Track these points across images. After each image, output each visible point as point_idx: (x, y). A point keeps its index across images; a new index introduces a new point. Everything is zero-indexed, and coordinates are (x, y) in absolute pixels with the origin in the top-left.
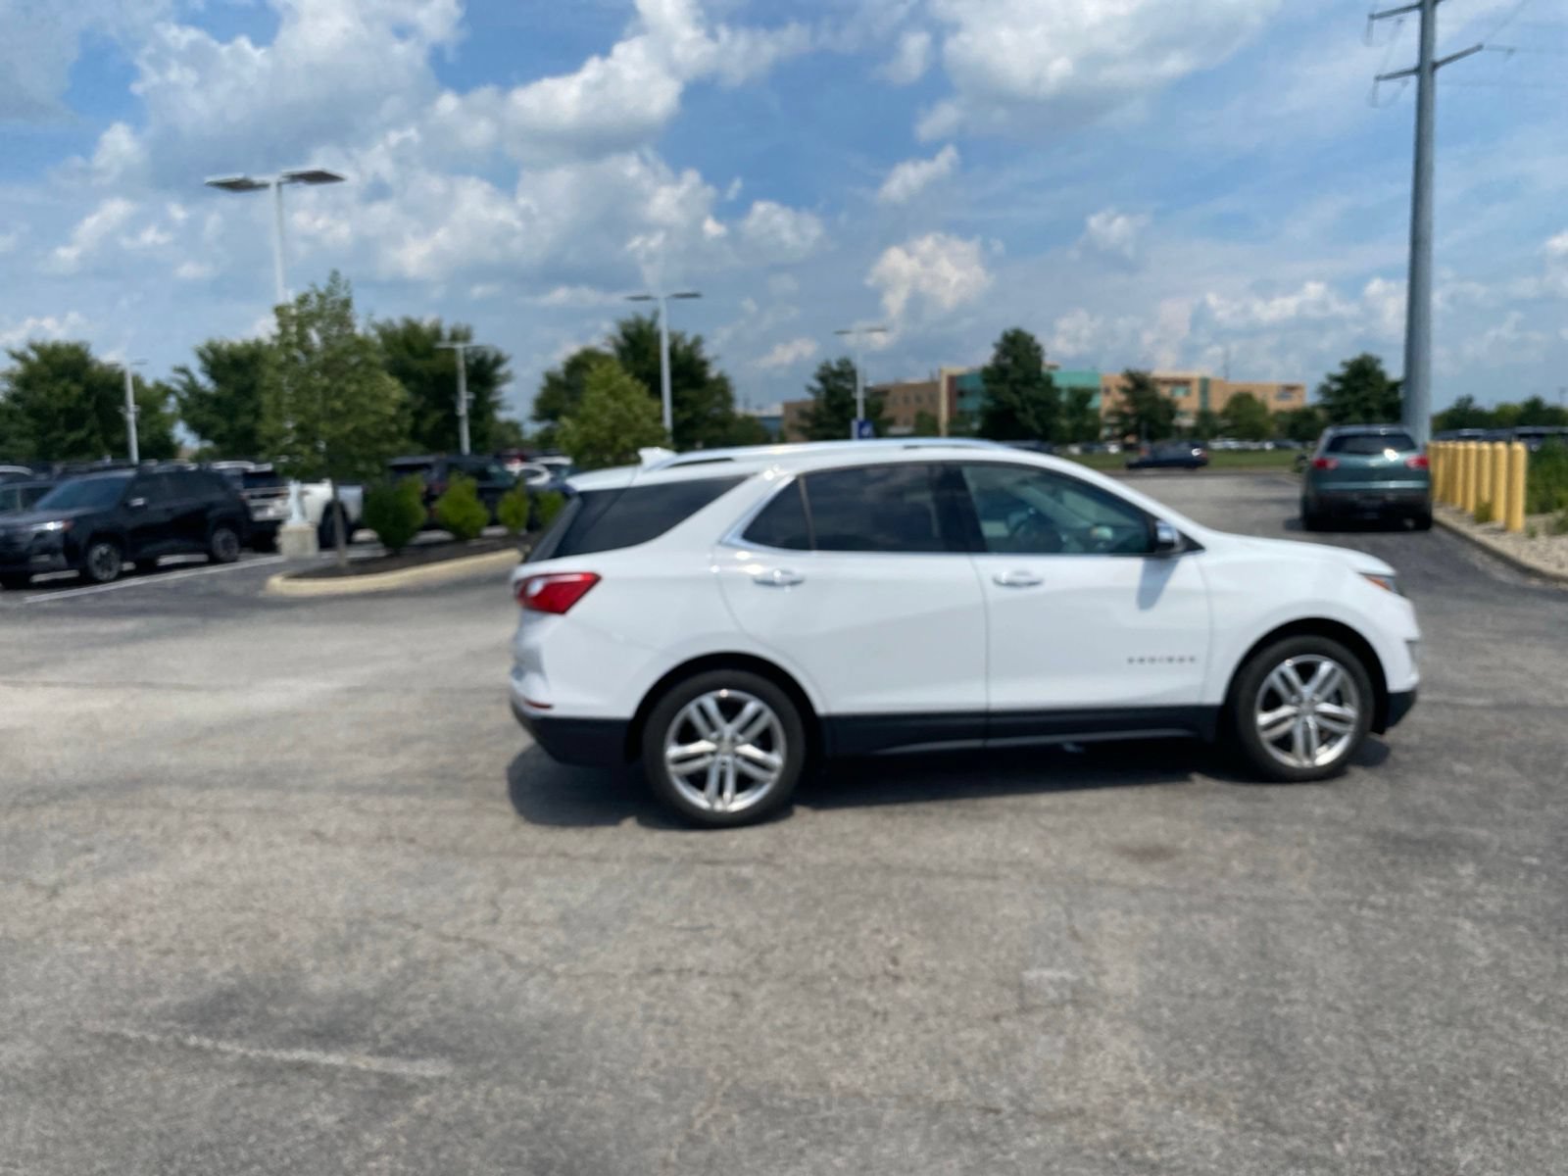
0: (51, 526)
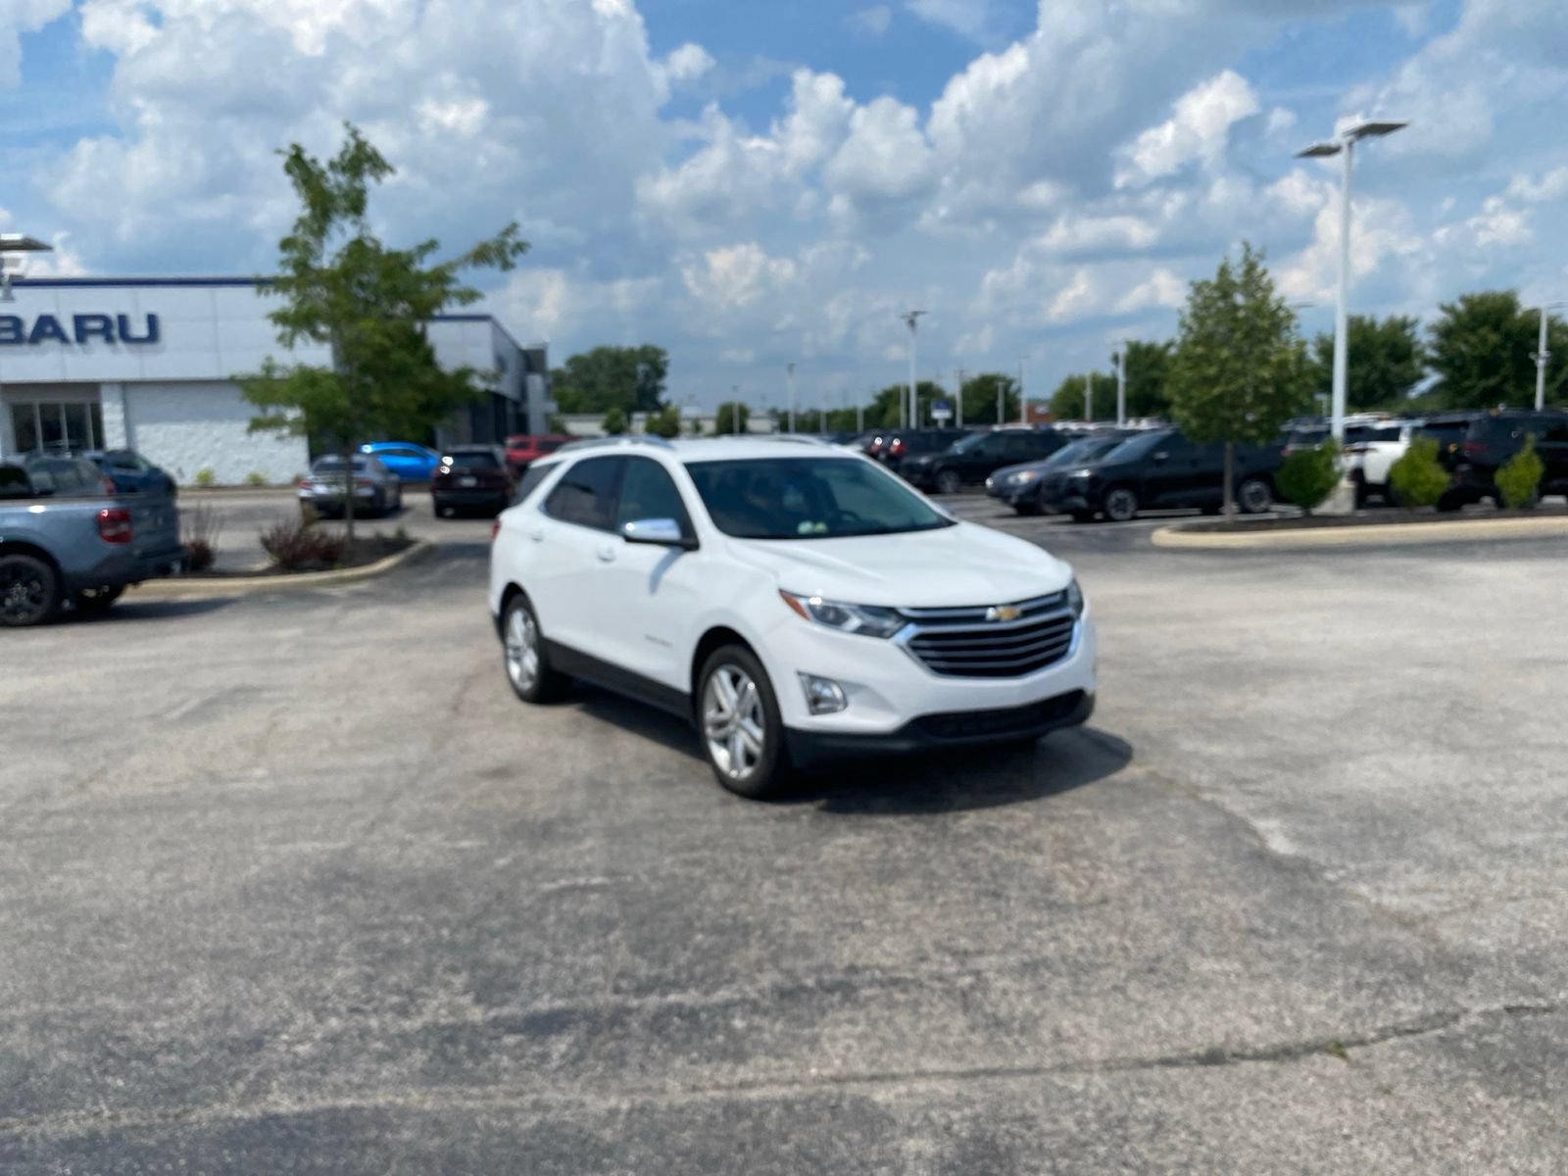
0: (1085, 474)
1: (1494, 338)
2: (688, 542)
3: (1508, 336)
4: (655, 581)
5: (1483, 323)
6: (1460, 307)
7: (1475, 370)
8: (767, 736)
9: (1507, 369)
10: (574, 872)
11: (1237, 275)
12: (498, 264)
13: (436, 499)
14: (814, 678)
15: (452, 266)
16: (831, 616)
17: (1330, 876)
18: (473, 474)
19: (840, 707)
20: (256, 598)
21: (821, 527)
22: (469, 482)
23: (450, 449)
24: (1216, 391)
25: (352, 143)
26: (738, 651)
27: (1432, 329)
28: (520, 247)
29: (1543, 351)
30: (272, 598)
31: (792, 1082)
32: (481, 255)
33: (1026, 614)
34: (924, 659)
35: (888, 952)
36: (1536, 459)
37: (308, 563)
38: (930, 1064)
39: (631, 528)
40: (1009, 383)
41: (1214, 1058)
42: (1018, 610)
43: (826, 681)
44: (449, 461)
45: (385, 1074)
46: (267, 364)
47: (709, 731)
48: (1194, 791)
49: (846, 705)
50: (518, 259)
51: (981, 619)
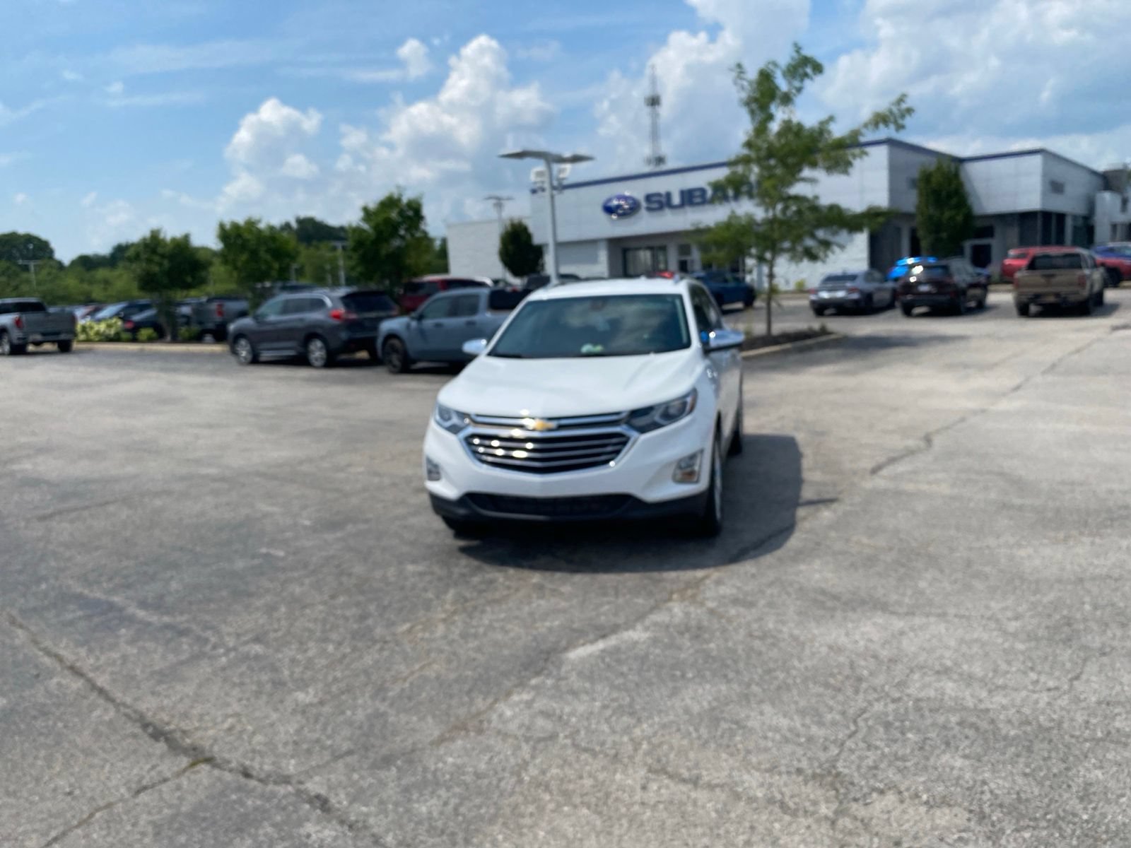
12: (892, 126)
18: (931, 283)
21: (599, 349)
22: (925, 288)
28: (908, 112)
33: (560, 427)
51: (522, 427)
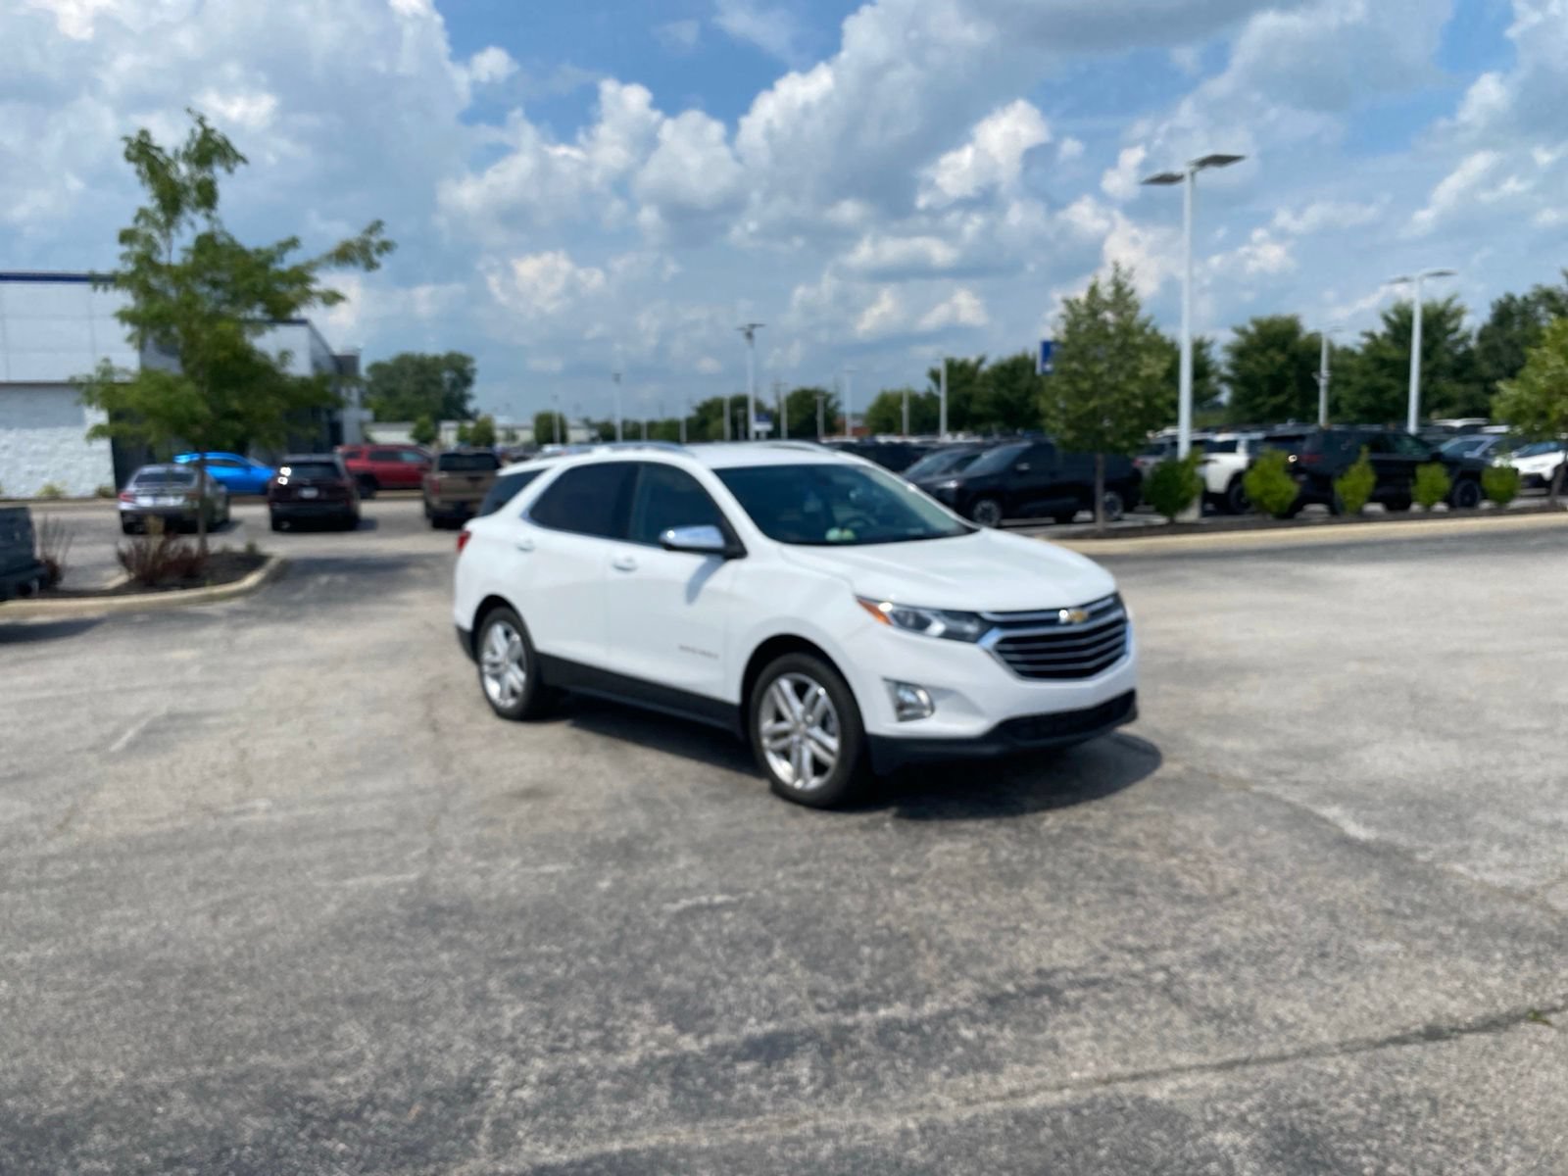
0: (952, 485)
1: (1281, 358)
2: (733, 549)
3: (1294, 357)
4: (693, 590)
5: (1270, 345)
6: (1251, 329)
7: (1265, 387)
8: (843, 744)
9: (1292, 388)
10: (686, 891)
11: (1107, 292)
12: (361, 264)
13: (272, 510)
14: (899, 684)
15: (312, 265)
16: (914, 620)
17: (1421, 857)
18: (314, 485)
19: (927, 713)
20: (121, 620)
21: (848, 534)
22: (309, 493)
23: (288, 458)
24: (1092, 404)
25: (199, 130)
26: (806, 660)
27: (1228, 349)
28: (386, 247)
29: (1324, 372)
30: (139, 618)
31: (1060, 1088)
32: (344, 255)
33: (1091, 616)
34: (1009, 662)
35: (1065, 954)
36: (1369, 469)
37: (167, 580)
38: (1183, 1059)
39: (671, 536)
40: (828, 397)
41: (1433, 1034)
42: (1086, 612)
43: (912, 687)
44: (286, 471)
45: (635, 1114)
46: (104, 365)
47: (766, 742)
48: (1242, 785)
49: (932, 709)
50: (385, 261)
51: (1055, 622)
